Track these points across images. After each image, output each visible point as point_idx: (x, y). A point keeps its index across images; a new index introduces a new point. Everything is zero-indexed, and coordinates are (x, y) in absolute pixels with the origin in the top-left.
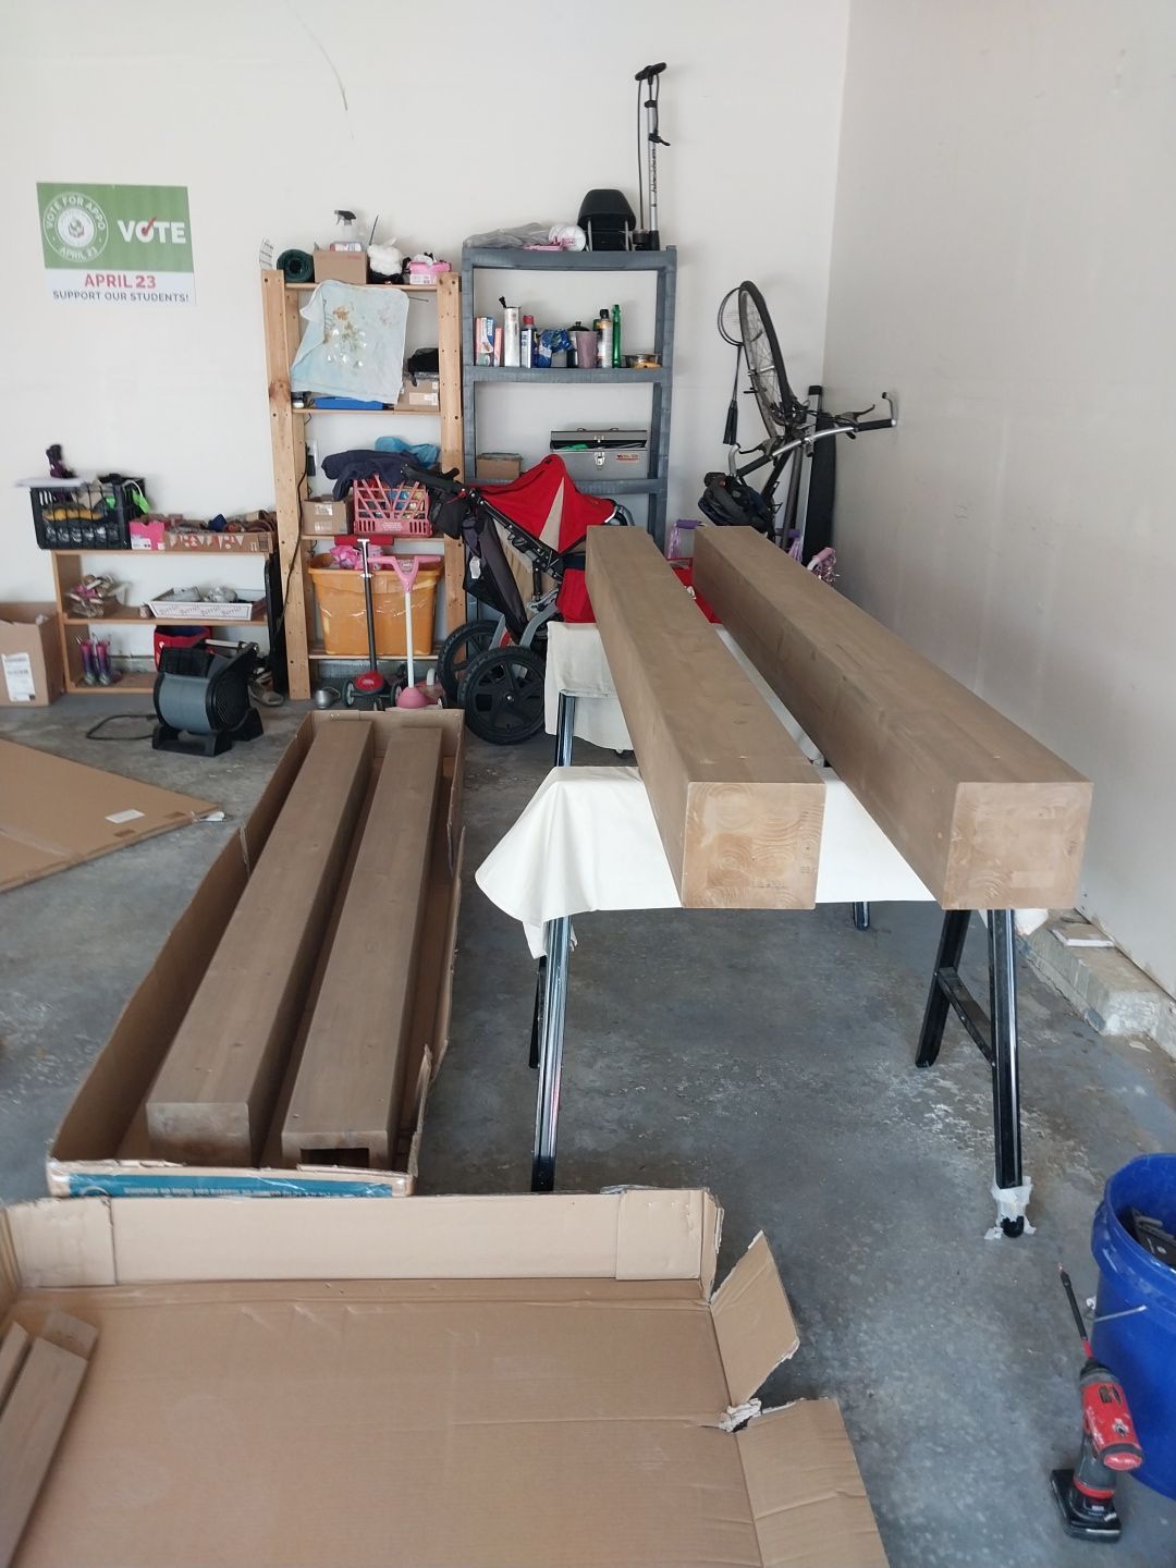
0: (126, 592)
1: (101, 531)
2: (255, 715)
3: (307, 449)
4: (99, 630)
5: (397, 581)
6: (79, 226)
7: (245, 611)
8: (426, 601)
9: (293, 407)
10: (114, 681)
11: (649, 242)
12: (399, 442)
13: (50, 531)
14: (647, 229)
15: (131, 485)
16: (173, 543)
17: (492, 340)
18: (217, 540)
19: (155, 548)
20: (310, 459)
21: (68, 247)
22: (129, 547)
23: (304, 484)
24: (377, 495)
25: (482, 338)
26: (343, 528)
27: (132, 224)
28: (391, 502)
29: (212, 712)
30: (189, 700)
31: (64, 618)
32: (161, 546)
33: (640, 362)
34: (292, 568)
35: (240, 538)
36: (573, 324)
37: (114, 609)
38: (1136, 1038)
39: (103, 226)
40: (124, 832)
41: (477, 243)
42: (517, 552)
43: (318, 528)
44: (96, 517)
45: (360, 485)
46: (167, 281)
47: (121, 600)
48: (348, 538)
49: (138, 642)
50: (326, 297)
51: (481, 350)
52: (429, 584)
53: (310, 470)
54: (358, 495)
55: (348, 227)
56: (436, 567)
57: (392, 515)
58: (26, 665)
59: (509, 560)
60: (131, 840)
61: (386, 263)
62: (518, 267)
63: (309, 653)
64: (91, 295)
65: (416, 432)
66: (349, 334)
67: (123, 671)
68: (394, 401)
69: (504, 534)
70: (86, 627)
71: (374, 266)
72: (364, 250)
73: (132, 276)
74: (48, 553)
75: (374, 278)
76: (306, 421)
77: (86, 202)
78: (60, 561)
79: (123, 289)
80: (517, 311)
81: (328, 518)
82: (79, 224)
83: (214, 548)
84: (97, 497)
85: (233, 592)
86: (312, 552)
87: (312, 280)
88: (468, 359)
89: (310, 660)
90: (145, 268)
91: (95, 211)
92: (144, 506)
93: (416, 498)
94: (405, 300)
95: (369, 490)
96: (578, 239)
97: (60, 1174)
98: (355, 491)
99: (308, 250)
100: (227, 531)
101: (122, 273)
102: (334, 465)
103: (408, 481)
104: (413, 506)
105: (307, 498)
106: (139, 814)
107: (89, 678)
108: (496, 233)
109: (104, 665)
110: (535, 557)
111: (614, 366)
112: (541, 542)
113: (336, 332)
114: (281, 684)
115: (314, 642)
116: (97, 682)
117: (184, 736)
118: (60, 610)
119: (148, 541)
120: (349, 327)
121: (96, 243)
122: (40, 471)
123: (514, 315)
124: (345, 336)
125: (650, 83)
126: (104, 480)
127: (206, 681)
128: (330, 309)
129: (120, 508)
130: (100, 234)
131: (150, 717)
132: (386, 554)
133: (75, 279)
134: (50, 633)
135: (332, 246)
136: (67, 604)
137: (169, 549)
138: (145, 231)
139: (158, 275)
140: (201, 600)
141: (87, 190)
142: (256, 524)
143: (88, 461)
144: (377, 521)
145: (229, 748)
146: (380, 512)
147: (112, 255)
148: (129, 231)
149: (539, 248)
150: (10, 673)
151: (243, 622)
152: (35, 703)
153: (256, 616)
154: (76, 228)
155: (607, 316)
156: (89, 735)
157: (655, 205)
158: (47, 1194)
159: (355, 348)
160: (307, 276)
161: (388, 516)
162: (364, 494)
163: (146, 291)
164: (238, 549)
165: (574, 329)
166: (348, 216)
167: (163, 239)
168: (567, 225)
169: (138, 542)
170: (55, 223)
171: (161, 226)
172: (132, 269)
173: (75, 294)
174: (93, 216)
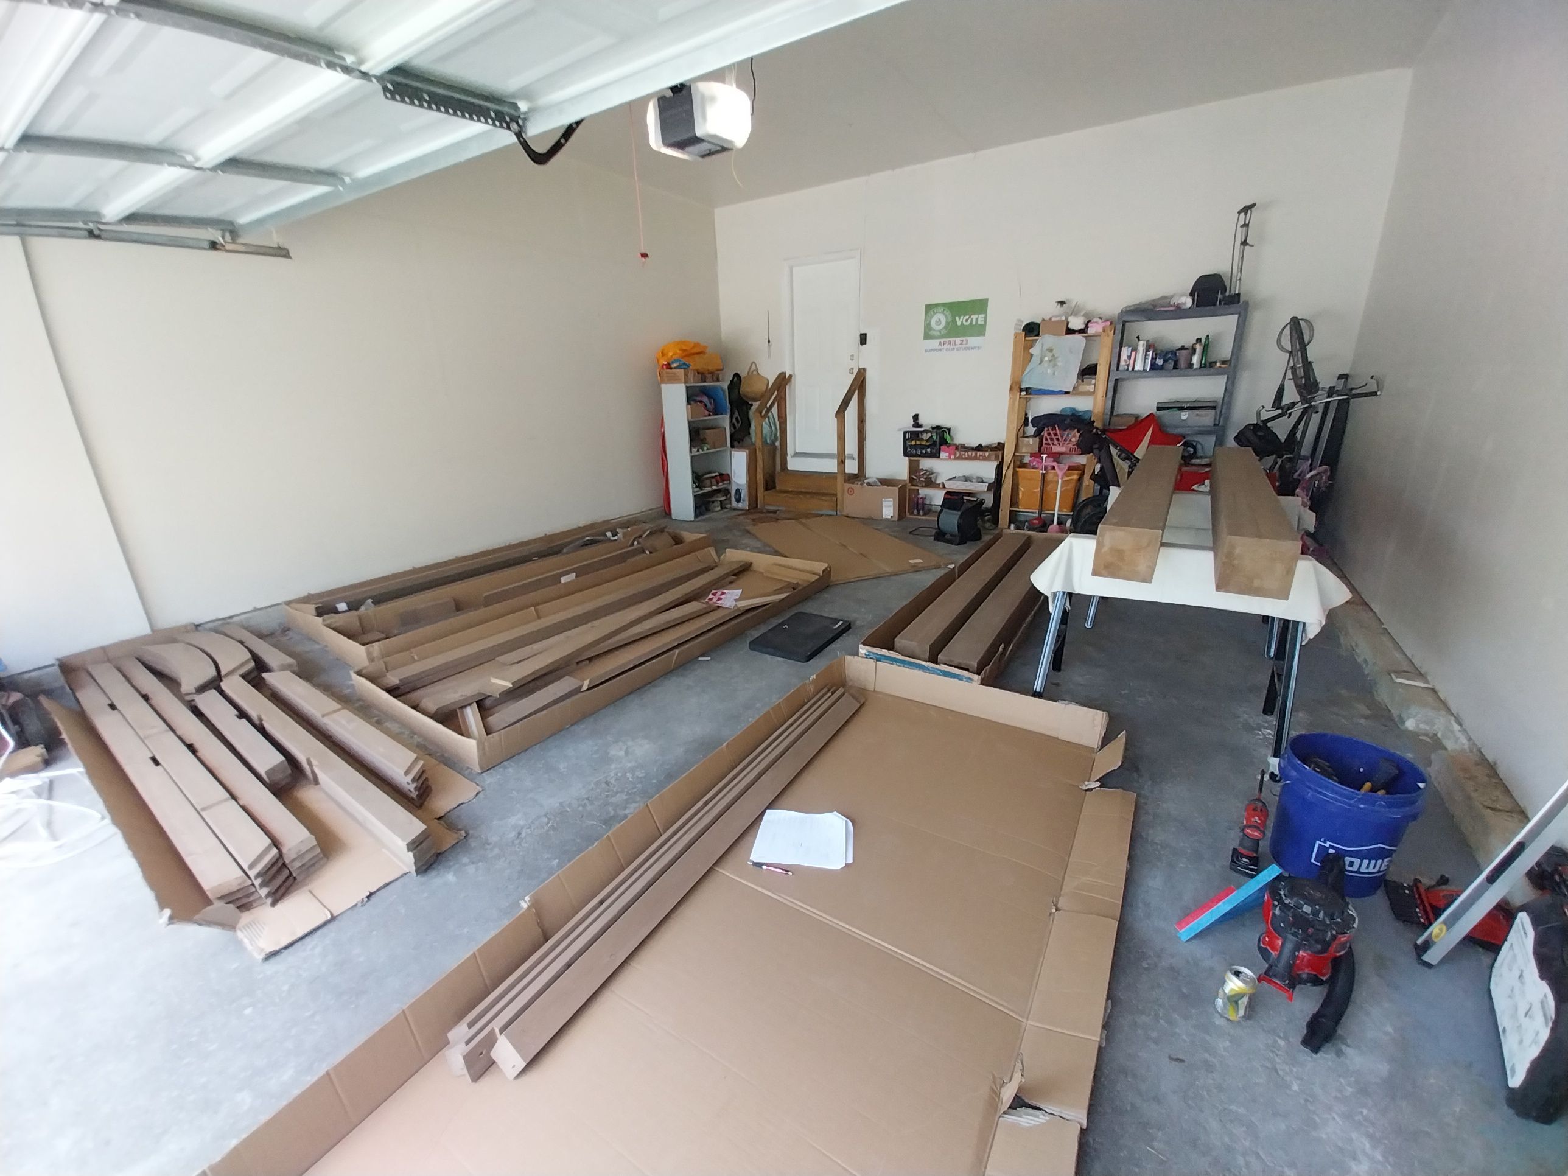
0: (936, 477)
1: (929, 450)
2: (979, 530)
3: (1026, 414)
4: (923, 492)
5: (1056, 475)
7: (985, 487)
8: (1071, 486)
9: (1020, 394)
10: (925, 514)
11: (1235, 299)
12: (1073, 409)
13: (909, 449)
14: (1233, 293)
15: (944, 431)
16: (958, 455)
17: (1129, 358)
18: (976, 454)
19: (950, 457)
20: (1026, 419)
21: (934, 330)
22: (939, 457)
23: (1021, 430)
24: (1056, 434)
25: (1124, 356)
26: (1036, 450)
27: (962, 318)
28: (1062, 437)
29: (959, 526)
30: (951, 521)
31: (909, 486)
32: (953, 457)
33: (1218, 364)
34: (1008, 468)
35: (987, 454)
36: (1180, 346)
37: (930, 483)
38: (1427, 735)
39: (950, 320)
40: (914, 566)
41: (1128, 309)
42: (1120, 461)
43: (1024, 450)
44: (928, 444)
45: (1048, 430)
46: (973, 341)
47: (933, 480)
48: (1036, 455)
49: (937, 497)
50: (1045, 341)
51: (1122, 363)
52: (1075, 477)
53: (1026, 423)
54: (1046, 434)
55: (1062, 309)
56: (1081, 469)
57: (1061, 444)
58: (891, 503)
59: (1115, 465)
60: (916, 569)
61: (1076, 323)
62: (1150, 320)
63: (1011, 507)
64: (940, 350)
65: (1082, 404)
66: (1054, 359)
67: (930, 510)
68: (1070, 390)
69: (1114, 452)
70: (918, 490)
71: (1070, 326)
72: (1067, 319)
73: (958, 340)
74: (907, 458)
75: (1070, 331)
76: (1027, 400)
77: (944, 310)
78: (911, 462)
79: (954, 346)
80: (1145, 343)
81: (1032, 443)
82: (940, 320)
83: (975, 458)
84: (929, 435)
85: (982, 479)
86: (1021, 461)
87: (1038, 335)
88: (1114, 367)
89: (1010, 511)
90: (964, 336)
91: (947, 314)
92: (949, 440)
93: (1074, 436)
94: (1084, 341)
95: (1052, 432)
96: (1188, 302)
97: (863, 650)
98: (1045, 433)
99: (1038, 320)
100: (982, 451)
101: (954, 339)
102: (1037, 421)
103: (1072, 428)
104: (1073, 440)
105: (1021, 435)
106: (921, 561)
107: (915, 512)
108: (1140, 304)
109: (921, 506)
110: (1130, 464)
111: (1201, 367)
112: (1135, 457)
113: (1046, 359)
114: (995, 521)
115: (1014, 502)
116: (918, 514)
117: (948, 536)
118: (908, 481)
119: (947, 455)
120: (1053, 356)
121: (945, 327)
122: (909, 425)
123: (1143, 345)
124: (1050, 361)
125: (1246, 214)
126: (933, 428)
127: (959, 513)
128: (1045, 347)
129: (938, 440)
130: (947, 323)
131: (935, 529)
132: (1054, 461)
133: (934, 343)
134: (902, 490)
135: (1050, 319)
136: (911, 479)
137: (956, 458)
138: (967, 320)
139: (969, 339)
140: (966, 481)
141: (944, 305)
142: (996, 447)
143: (928, 420)
144: (1053, 447)
145: (965, 543)
146: (1056, 442)
147: (953, 331)
148: (961, 320)
149: (1162, 309)
150: (885, 506)
151: (983, 492)
152: (893, 519)
153: (989, 489)
154: (939, 322)
155: (1201, 341)
156: (910, 533)
157: (1240, 279)
158: (858, 655)
159: (1055, 365)
160: (1036, 333)
161: (1059, 444)
162: (1049, 434)
163: (964, 346)
164: (985, 459)
165: (1180, 349)
166: (1062, 303)
167: (974, 323)
168: (1182, 295)
169: (943, 455)
170: (930, 322)
171: (974, 317)
172: (958, 337)
173: (934, 350)
174: (946, 316)
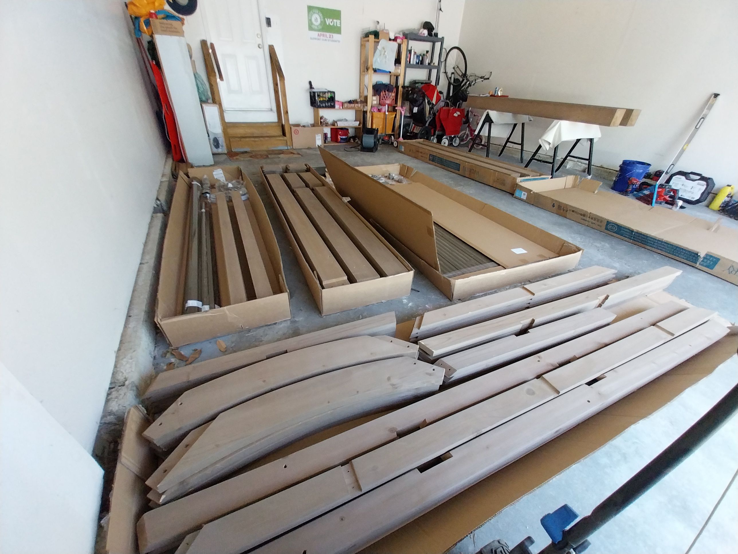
1: (329, 104)
6: (317, 19)
8: (393, 120)
9: (372, 72)
11: (437, 35)
13: (313, 103)
14: (436, 32)
16: (342, 107)
21: (314, 25)
22: (334, 108)
24: (386, 94)
26: (378, 103)
27: (329, 19)
28: (388, 96)
30: (369, 140)
34: (370, 112)
39: (322, 20)
43: (373, 103)
44: (327, 100)
45: (383, 92)
46: (336, 36)
50: (382, 43)
52: (394, 116)
57: (388, 99)
58: (320, 137)
61: (392, 35)
64: (319, 39)
71: (390, 36)
72: (389, 32)
73: (328, 35)
74: (312, 109)
75: (390, 40)
77: (318, 12)
78: (315, 111)
79: (326, 38)
81: (376, 100)
82: (317, 18)
84: (326, 94)
87: (378, 39)
88: (406, 61)
92: (335, 98)
93: (392, 96)
94: (397, 45)
101: (325, 33)
113: (382, 53)
117: (366, 149)
120: (385, 52)
121: (320, 24)
122: (308, 88)
124: (384, 54)
128: (382, 46)
130: (321, 22)
133: (315, 34)
135: (383, 30)
136: (321, 122)
138: (331, 22)
139: (334, 35)
141: (318, 8)
143: (318, 87)
144: (385, 101)
146: (386, 98)
147: (326, 28)
148: (328, 21)
149: (420, 35)
150: (317, 139)
154: (316, 20)
157: (438, 26)
159: (386, 57)
160: (377, 37)
162: (383, 94)
163: (331, 39)
166: (378, 22)
167: (335, 24)
168: (422, 29)
169: (337, 106)
170: (311, 18)
171: (335, 21)
172: (329, 32)
173: (315, 39)
174: (320, 16)
